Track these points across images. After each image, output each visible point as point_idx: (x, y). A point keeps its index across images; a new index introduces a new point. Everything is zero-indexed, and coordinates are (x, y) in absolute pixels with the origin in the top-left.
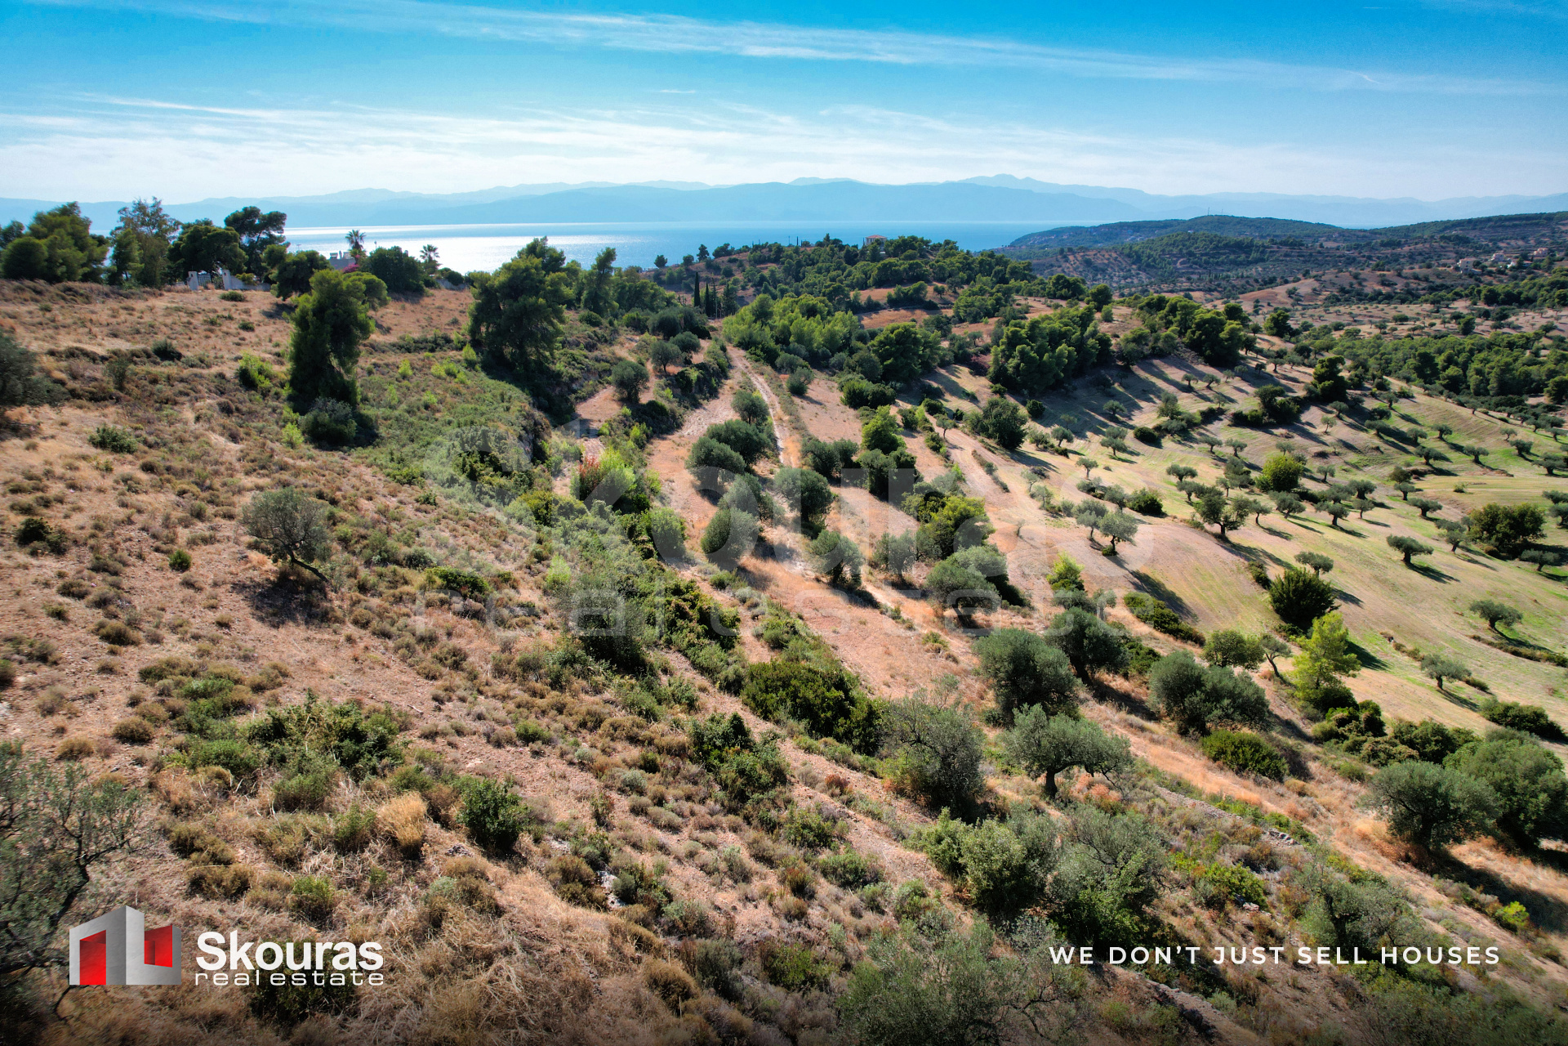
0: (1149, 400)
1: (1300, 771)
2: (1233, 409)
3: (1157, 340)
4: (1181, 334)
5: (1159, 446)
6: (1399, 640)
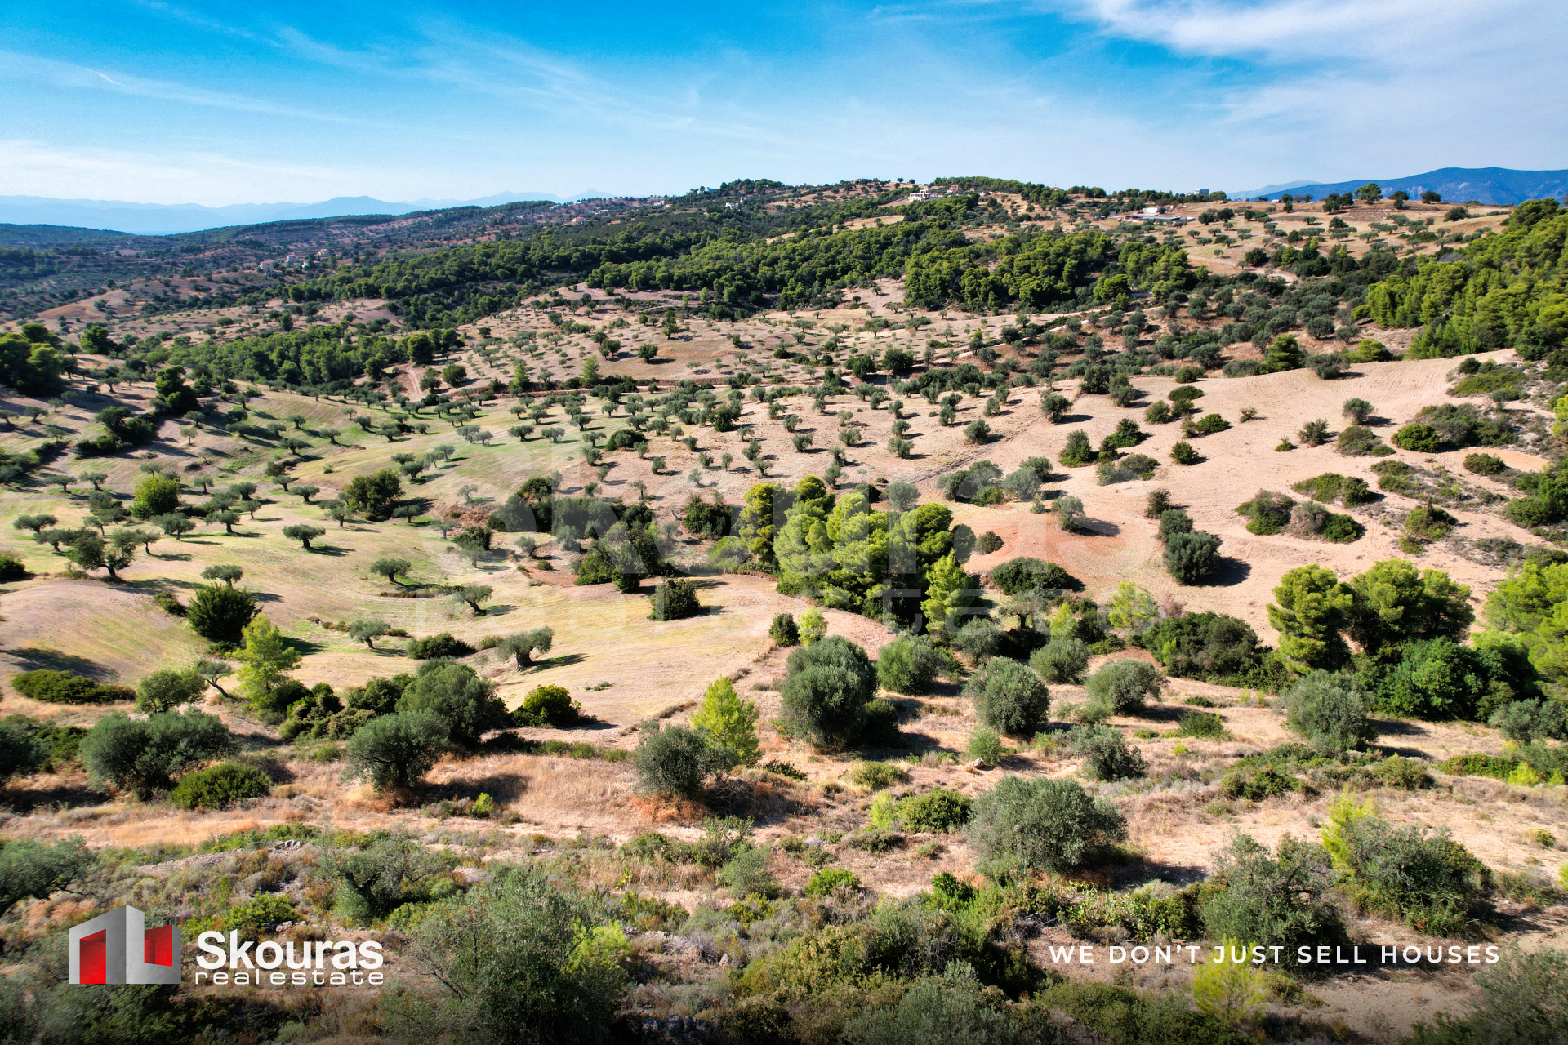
1: (282, 775)
2: (75, 440)
6: (325, 619)
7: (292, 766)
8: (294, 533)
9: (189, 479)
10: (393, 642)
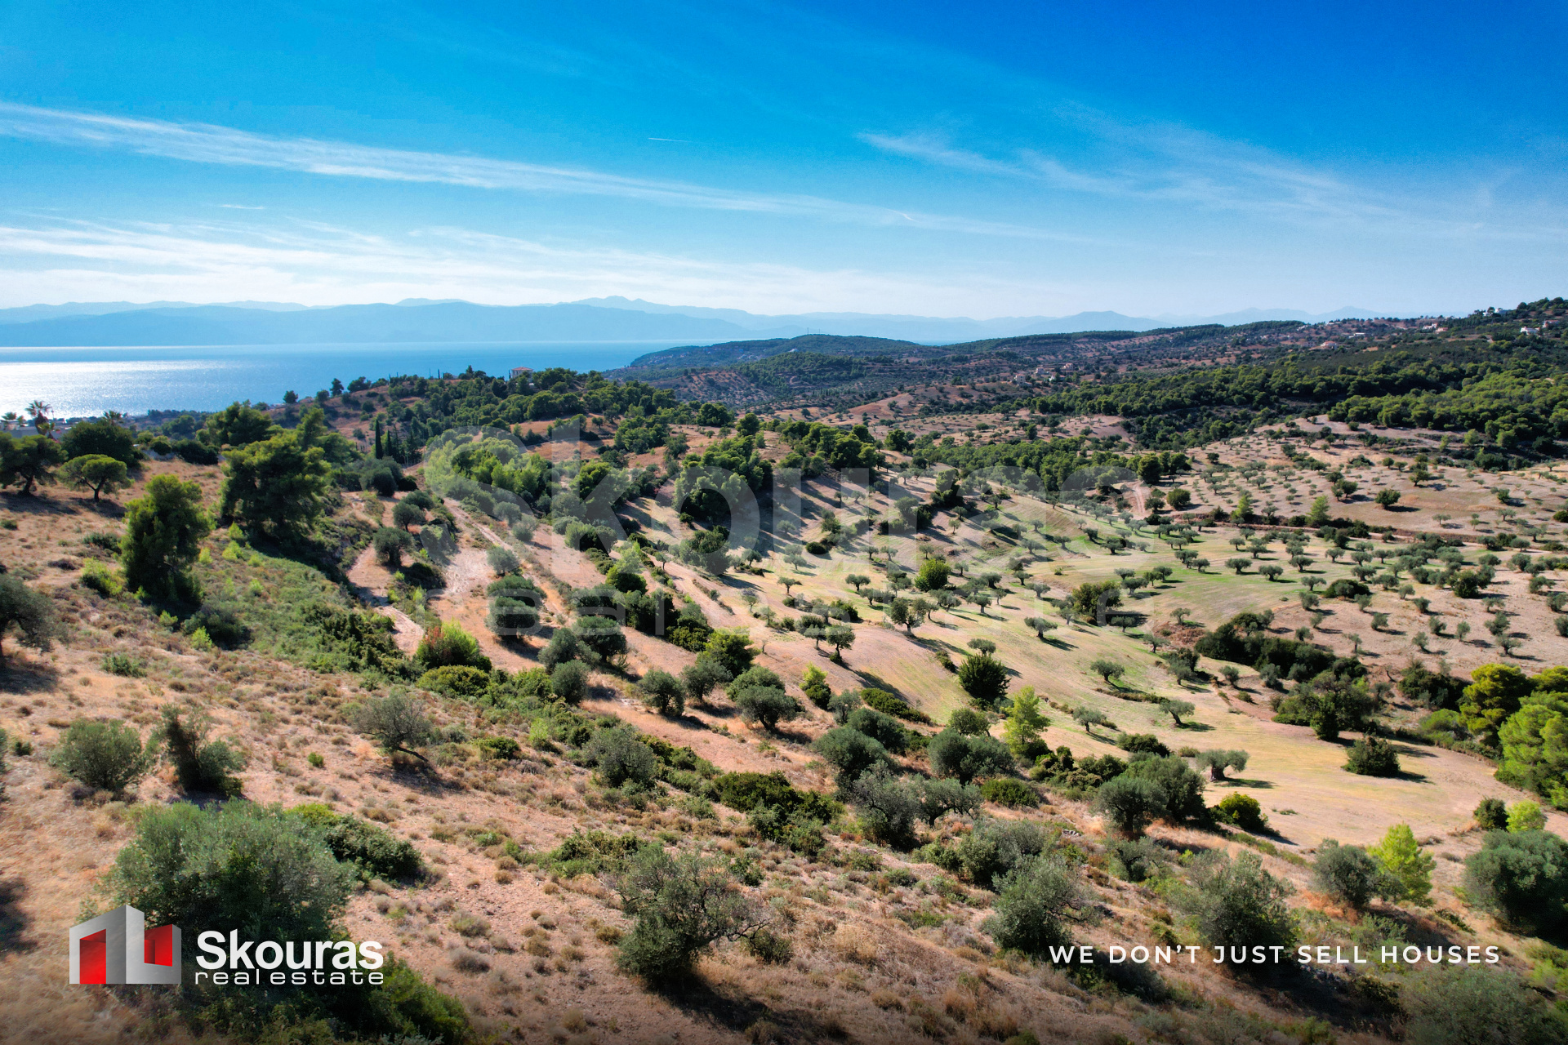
1: (1044, 800)
4: (827, 456)
5: (829, 558)
6: (1052, 700)
7: (1048, 796)
8: (1032, 623)
9: (950, 563)
10: (1104, 731)
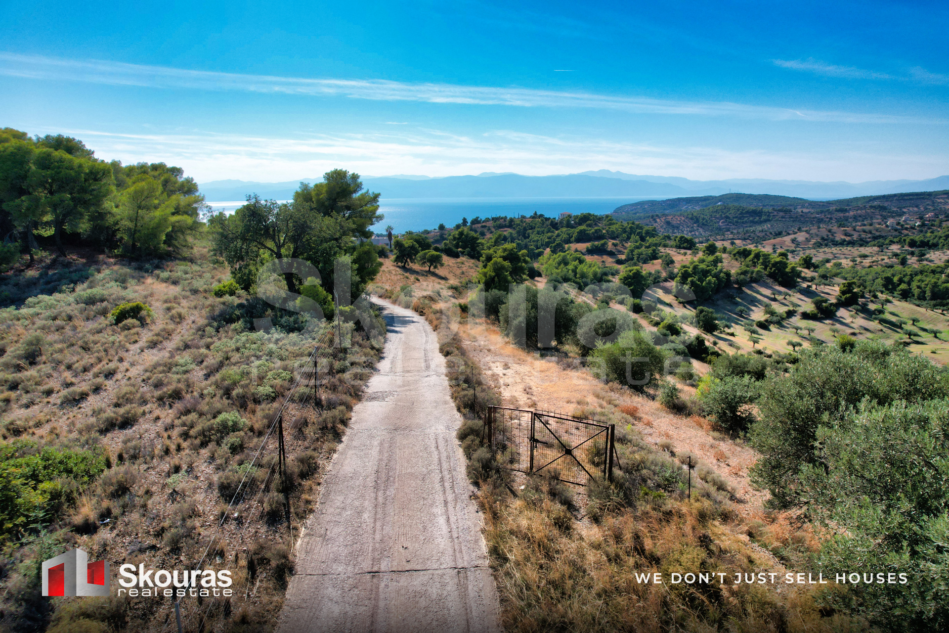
0: (756, 306)
2: (801, 310)
3: (752, 273)
4: (765, 269)
5: (769, 330)
